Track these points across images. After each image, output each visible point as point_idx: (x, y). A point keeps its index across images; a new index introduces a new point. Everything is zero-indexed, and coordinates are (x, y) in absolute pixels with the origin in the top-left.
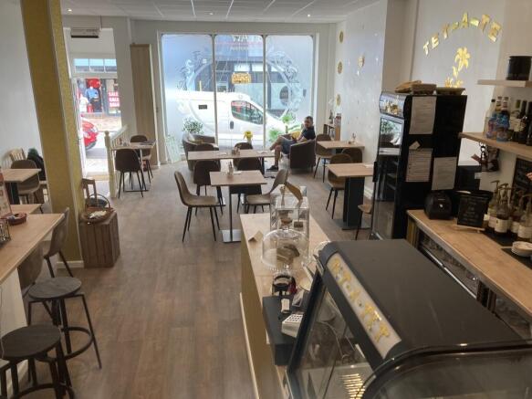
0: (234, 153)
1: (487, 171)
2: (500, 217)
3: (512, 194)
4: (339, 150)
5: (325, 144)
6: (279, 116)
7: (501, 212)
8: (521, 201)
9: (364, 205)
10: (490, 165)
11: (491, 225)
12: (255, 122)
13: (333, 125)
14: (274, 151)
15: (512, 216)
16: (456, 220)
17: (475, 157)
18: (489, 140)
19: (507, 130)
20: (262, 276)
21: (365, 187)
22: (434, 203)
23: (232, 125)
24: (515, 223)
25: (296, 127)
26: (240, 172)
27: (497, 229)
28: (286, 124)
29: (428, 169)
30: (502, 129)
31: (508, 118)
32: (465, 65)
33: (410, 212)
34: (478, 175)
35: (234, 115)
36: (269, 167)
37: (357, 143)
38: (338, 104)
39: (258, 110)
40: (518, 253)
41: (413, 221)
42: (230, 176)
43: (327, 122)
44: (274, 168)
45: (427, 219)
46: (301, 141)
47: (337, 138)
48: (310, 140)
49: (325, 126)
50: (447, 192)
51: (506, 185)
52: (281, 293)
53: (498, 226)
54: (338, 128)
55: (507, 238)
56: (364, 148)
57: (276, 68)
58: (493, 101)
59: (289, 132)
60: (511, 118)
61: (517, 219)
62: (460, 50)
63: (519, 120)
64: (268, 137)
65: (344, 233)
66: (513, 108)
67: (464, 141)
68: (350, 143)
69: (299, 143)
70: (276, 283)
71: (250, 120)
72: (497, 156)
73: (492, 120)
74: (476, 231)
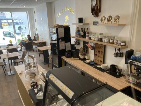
0: (7, 47)
1: (77, 45)
2: (82, 55)
3: (83, 50)
4: (39, 43)
5: (35, 42)
6: (20, 35)
7: (82, 54)
8: (85, 51)
9: (49, 57)
10: (78, 43)
11: (80, 57)
12: (12, 37)
13: (36, 36)
14: (20, 45)
15: (84, 55)
16: (73, 57)
17: (74, 42)
18: (77, 38)
19: (80, 35)
20: (26, 84)
21: (49, 52)
22: (67, 54)
23: (4, 39)
24: (85, 56)
25: (25, 38)
26: (11, 53)
27: (82, 58)
28: (22, 37)
29: (64, 46)
30: (79, 34)
31: (80, 32)
32: (68, 20)
33: (62, 57)
34: (75, 46)
35: (4, 36)
36: (19, 50)
37: (44, 41)
38: (37, 30)
39: (12, 34)
40: (87, 63)
41: (63, 59)
42: (7, 55)
43: (34, 35)
44: (21, 50)
45: (66, 58)
46: (28, 42)
47: (38, 40)
48: (30, 41)
49: (34, 37)
50: (70, 51)
51: (82, 47)
52: (34, 87)
53: (82, 57)
54: (38, 37)
55: (84, 60)
56: (46, 42)
57: (16, 21)
58: (76, 28)
59: (24, 39)
60: (81, 32)
61: (85, 55)
62: (66, 16)
63: (82, 32)
64: (17, 41)
65: (45, 65)
66: (80, 30)
67: (71, 38)
68: (42, 41)
69: (27, 42)
70: (31, 85)
71: (10, 37)
72: (79, 41)
73: (77, 33)
74: (77, 59)
